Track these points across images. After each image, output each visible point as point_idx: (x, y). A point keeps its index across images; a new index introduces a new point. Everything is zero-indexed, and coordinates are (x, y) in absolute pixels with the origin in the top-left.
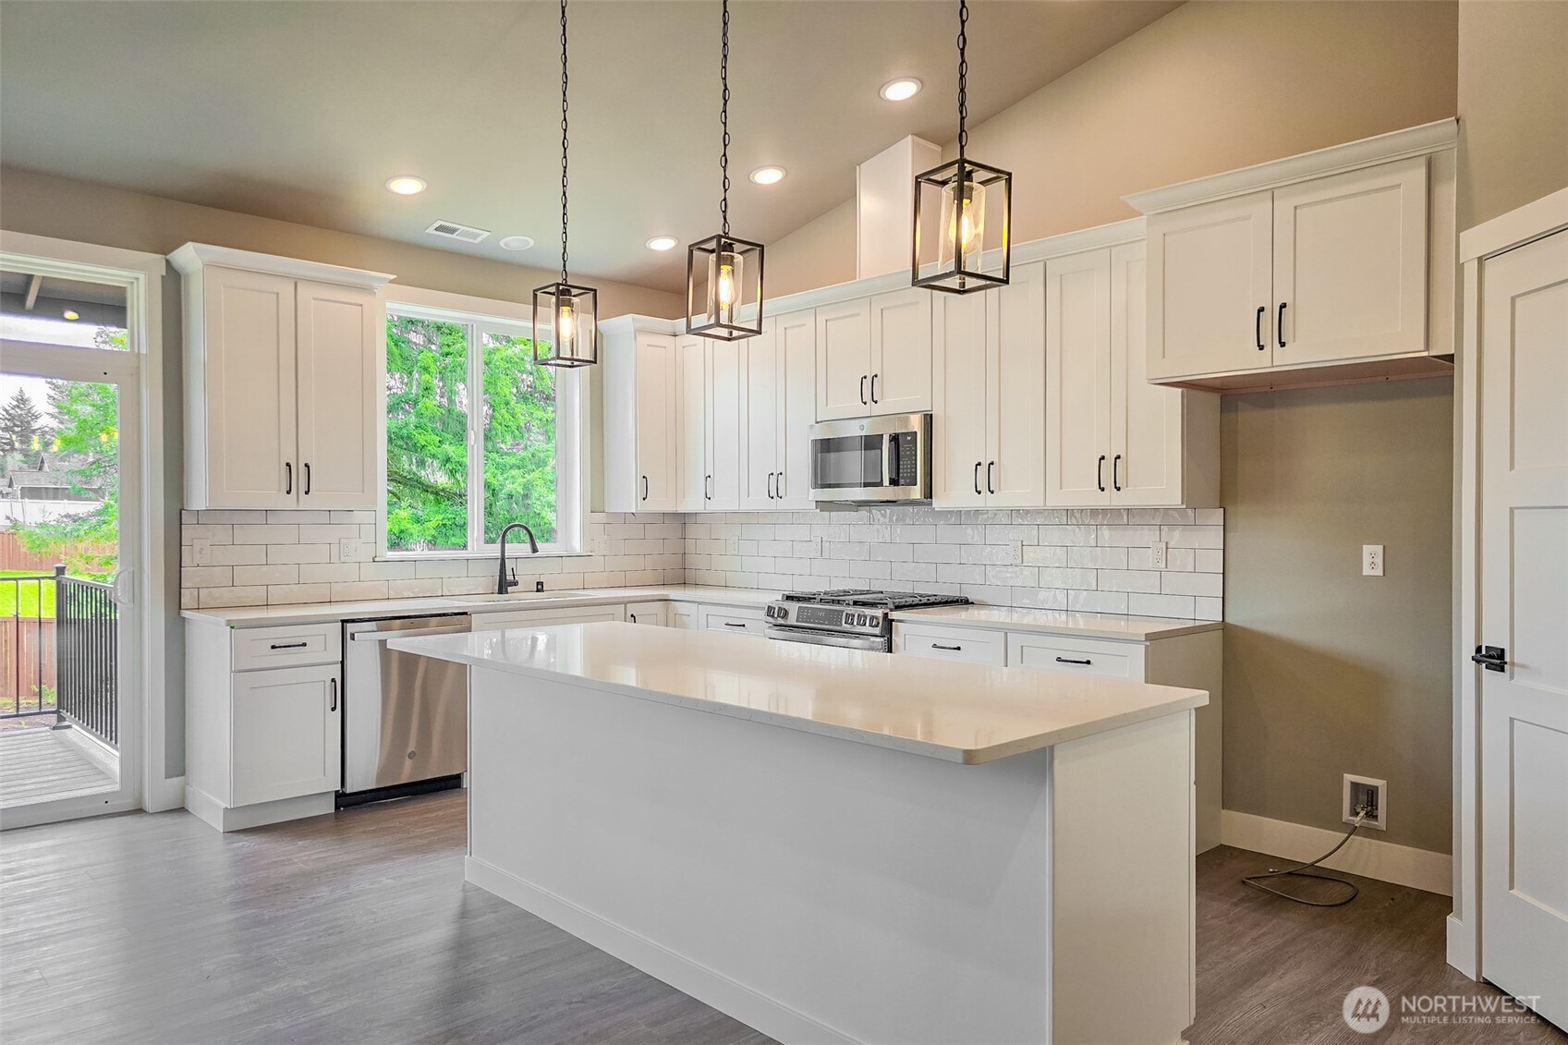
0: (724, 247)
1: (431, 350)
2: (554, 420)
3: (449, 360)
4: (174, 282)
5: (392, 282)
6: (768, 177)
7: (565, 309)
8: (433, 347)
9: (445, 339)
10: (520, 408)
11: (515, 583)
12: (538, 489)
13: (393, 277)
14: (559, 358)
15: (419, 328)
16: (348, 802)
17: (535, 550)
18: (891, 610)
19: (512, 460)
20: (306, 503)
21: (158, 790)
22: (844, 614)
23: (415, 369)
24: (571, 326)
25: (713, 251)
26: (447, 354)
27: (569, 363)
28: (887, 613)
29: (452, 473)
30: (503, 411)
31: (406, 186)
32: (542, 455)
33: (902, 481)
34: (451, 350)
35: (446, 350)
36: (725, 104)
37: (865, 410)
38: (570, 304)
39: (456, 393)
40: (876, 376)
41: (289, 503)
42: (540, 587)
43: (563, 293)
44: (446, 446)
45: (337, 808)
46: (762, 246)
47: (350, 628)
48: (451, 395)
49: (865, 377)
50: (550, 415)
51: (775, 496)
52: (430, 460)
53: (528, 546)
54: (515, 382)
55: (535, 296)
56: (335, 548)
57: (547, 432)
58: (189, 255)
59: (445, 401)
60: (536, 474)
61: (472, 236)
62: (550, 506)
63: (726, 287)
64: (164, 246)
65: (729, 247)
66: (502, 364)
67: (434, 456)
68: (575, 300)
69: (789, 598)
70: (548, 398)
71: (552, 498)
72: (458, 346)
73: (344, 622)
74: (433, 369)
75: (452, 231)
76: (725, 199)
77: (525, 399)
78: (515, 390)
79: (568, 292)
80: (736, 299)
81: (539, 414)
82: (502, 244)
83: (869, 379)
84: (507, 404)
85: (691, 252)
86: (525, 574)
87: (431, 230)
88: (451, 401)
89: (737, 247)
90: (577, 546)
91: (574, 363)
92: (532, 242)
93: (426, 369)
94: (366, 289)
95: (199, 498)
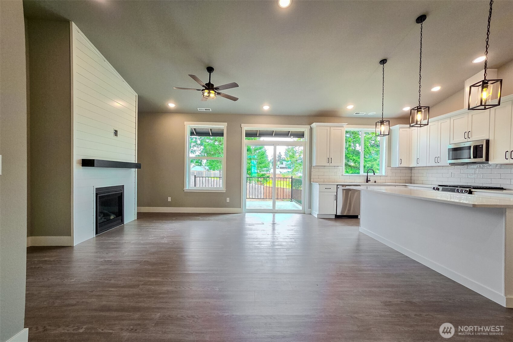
0: (419, 109)
1: (351, 138)
2: (379, 150)
3: (355, 139)
4: (311, 129)
5: (347, 125)
6: (436, 89)
7: (382, 125)
8: (351, 137)
9: (354, 135)
10: (371, 148)
11: (370, 181)
12: (375, 166)
13: (347, 124)
14: (381, 134)
15: (349, 133)
16: (337, 217)
17: (374, 174)
18: (472, 189)
19: (369, 160)
20: (331, 165)
21: (307, 210)
22: (456, 189)
23: (348, 142)
24: (384, 128)
25: (416, 110)
26: (355, 138)
27: (383, 135)
28: (471, 190)
29: (355, 162)
30: (367, 149)
31: (350, 107)
32: (376, 158)
33: (478, 157)
34: (355, 137)
35: (354, 137)
36: (420, 80)
37: (466, 140)
38: (383, 124)
39: (356, 146)
40: (470, 131)
41: (328, 165)
42: (375, 182)
43: (382, 122)
44: (354, 157)
45: (335, 217)
46: (429, 107)
47: (338, 186)
48: (355, 147)
49: (466, 132)
50: (378, 150)
51: (437, 162)
52: (350, 160)
53: (373, 174)
54: (370, 143)
55: (376, 123)
56: (335, 173)
57: (377, 153)
58: (314, 125)
59: (354, 148)
60: (375, 162)
61: (363, 114)
62: (378, 169)
63: (419, 117)
64: (310, 124)
65: (420, 108)
66: (367, 139)
67: (351, 159)
68: (385, 123)
69: (440, 186)
70: (378, 146)
71: (378, 168)
72: (357, 136)
73: (337, 185)
74: (351, 141)
75: (359, 113)
76: (420, 99)
77: (372, 146)
78: (370, 145)
79: (383, 122)
80: (422, 118)
81: (376, 149)
82: (369, 114)
83: (467, 133)
84: (368, 147)
85: (411, 111)
86: (372, 179)
87: (354, 114)
88: (355, 148)
89: (422, 108)
90: (384, 174)
91: (384, 135)
92: (375, 113)
93: (350, 142)
94: (342, 127)
95: (314, 164)
